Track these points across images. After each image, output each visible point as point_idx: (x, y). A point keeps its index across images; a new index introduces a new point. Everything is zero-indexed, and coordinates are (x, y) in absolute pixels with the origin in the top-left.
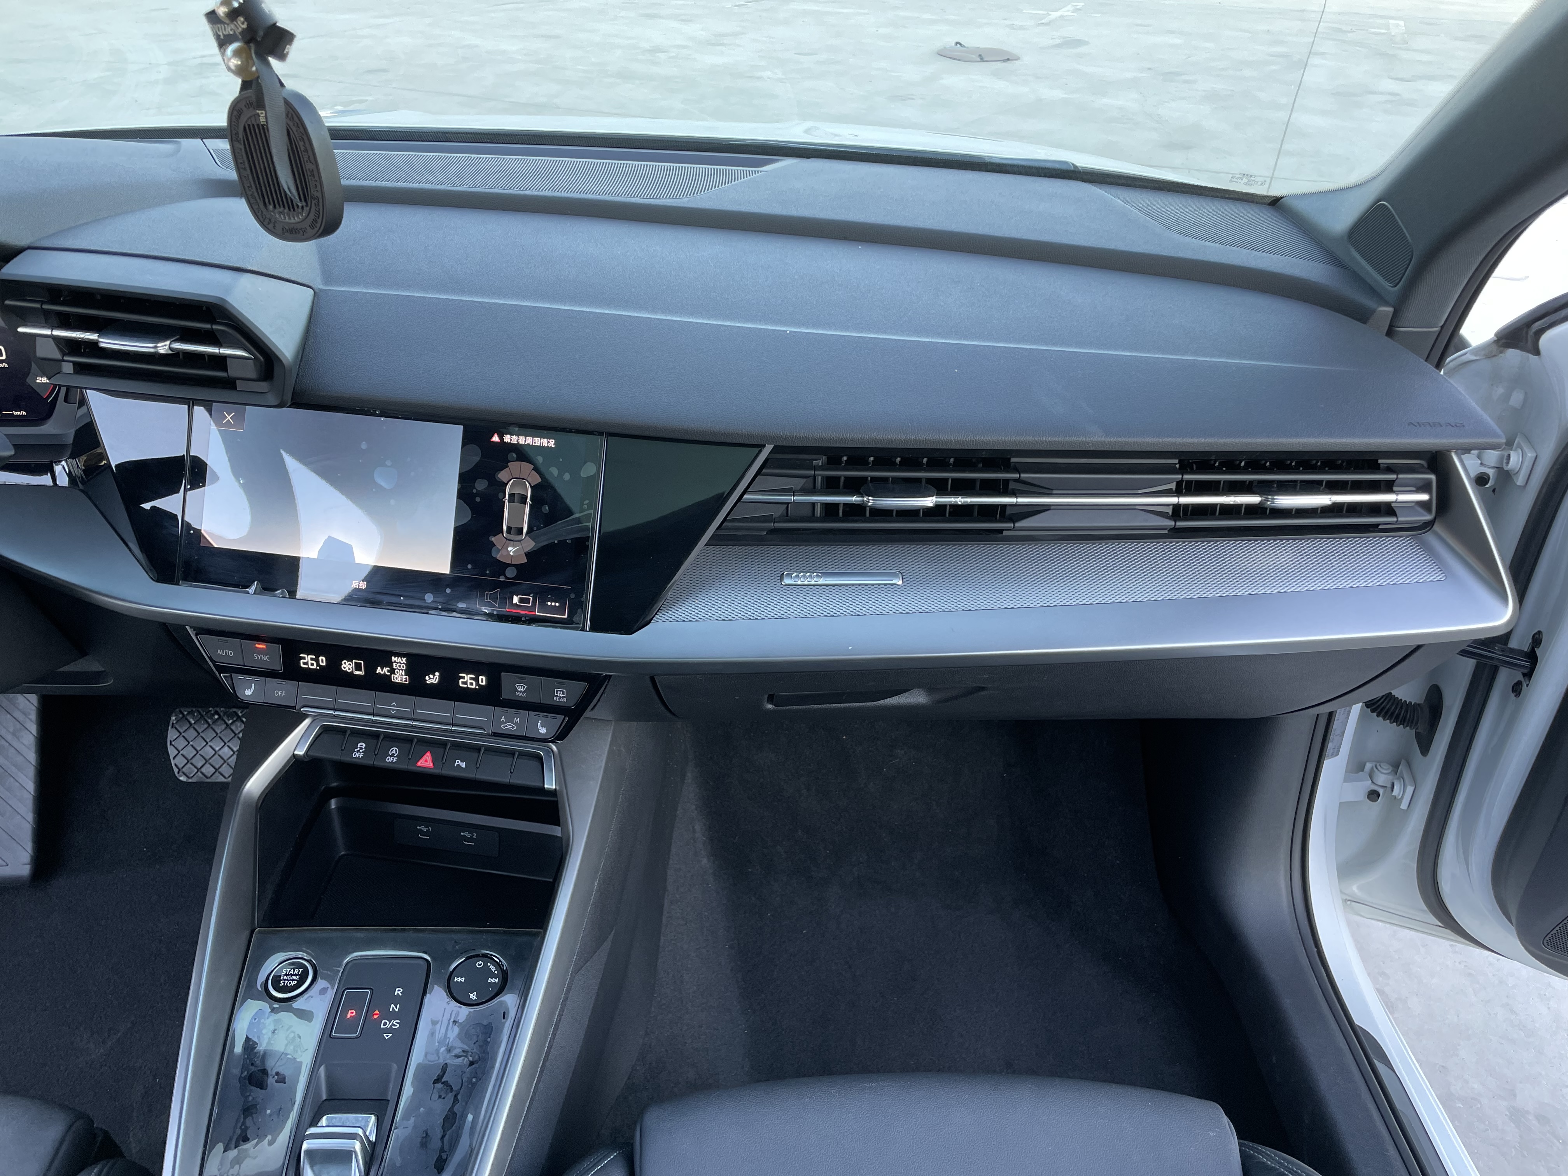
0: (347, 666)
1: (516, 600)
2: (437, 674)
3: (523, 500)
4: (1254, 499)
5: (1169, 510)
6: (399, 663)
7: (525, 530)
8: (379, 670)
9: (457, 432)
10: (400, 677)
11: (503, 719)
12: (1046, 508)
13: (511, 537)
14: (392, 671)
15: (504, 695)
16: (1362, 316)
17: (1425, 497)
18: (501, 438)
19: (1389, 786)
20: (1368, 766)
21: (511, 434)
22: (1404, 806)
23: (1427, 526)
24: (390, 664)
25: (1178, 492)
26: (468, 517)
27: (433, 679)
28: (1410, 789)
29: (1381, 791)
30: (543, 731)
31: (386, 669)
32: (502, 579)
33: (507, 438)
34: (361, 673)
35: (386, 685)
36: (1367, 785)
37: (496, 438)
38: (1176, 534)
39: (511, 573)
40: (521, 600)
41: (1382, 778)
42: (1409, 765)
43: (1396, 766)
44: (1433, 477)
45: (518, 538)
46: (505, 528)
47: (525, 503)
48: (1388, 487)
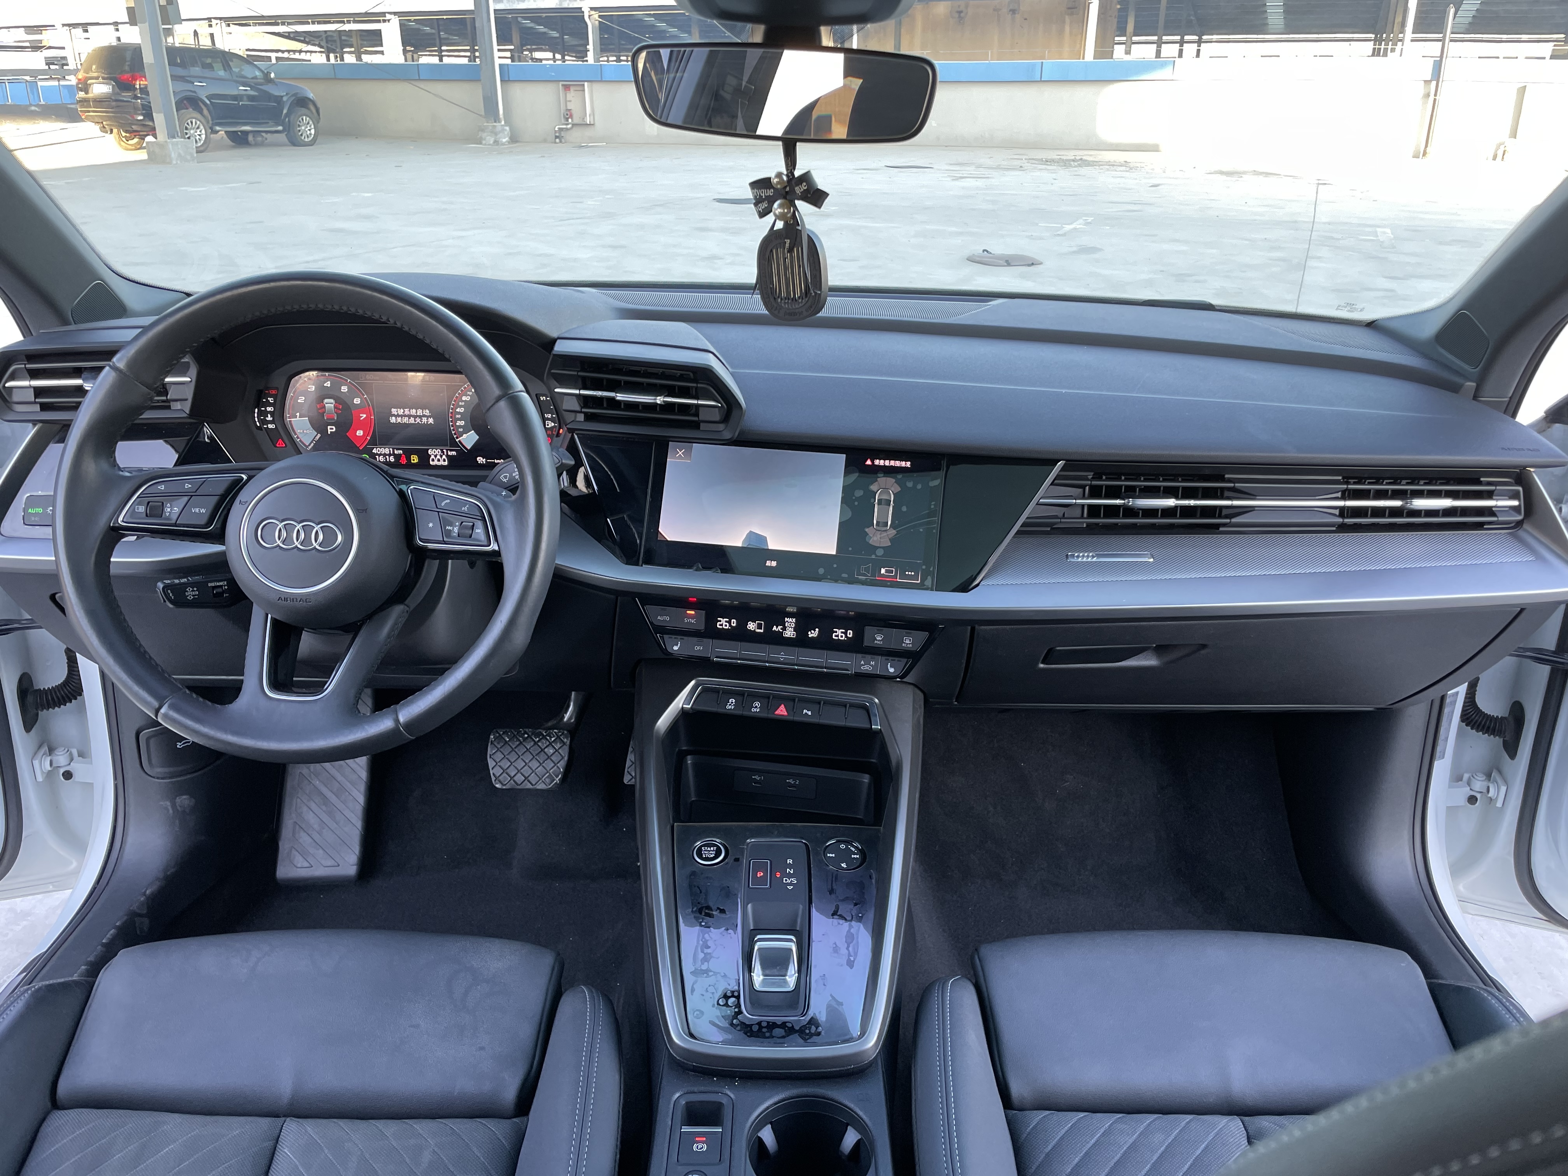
0: (751, 626)
1: (883, 571)
2: (817, 630)
3: (888, 502)
4: (1397, 503)
5: (1337, 512)
6: (790, 622)
7: (889, 523)
8: (775, 628)
9: (841, 459)
10: (790, 633)
11: (862, 662)
12: (1251, 509)
13: (879, 528)
14: (784, 629)
15: (866, 643)
16: (1454, 388)
17: (1515, 503)
18: (873, 462)
19: (1485, 791)
20: (1466, 776)
21: (880, 459)
22: (1499, 804)
23: (1519, 524)
24: (783, 624)
25: (1343, 498)
26: (849, 514)
27: (813, 634)
28: (1503, 789)
29: (1478, 796)
30: (892, 670)
31: (780, 627)
32: (873, 557)
33: (877, 462)
34: (762, 631)
35: (779, 640)
36: (1466, 791)
37: (869, 462)
38: (1343, 528)
39: (880, 552)
40: (887, 571)
41: (1479, 784)
42: (1500, 772)
43: (1489, 776)
44: (1520, 489)
45: (884, 529)
46: (875, 522)
47: (889, 505)
48: (1489, 495)
